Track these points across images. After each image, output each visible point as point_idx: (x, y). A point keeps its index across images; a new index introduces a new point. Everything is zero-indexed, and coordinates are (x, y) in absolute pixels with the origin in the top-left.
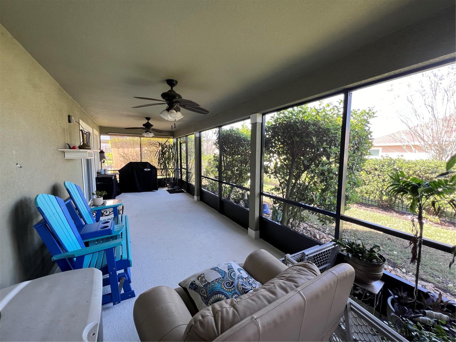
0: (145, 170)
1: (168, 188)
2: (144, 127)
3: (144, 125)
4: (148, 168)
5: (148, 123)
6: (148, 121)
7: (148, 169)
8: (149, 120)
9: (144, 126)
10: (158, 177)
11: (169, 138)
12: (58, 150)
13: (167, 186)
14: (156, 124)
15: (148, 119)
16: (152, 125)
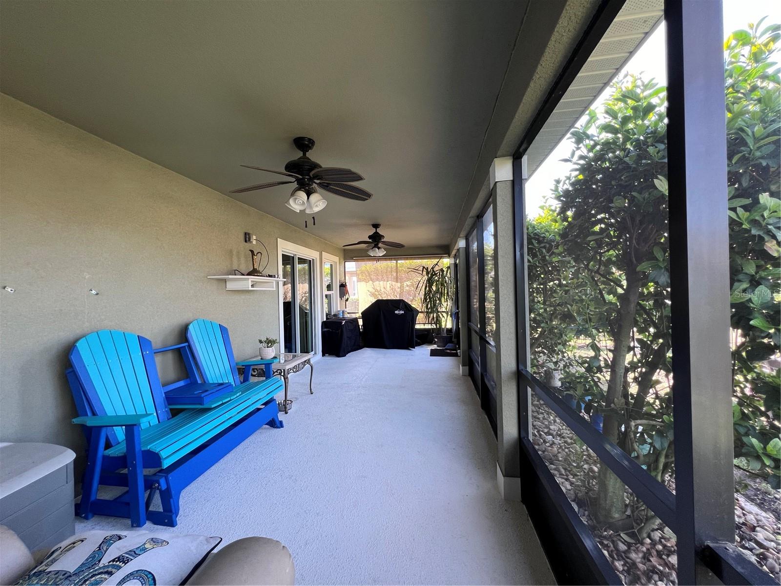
0: (397, 312)
1: (438, 347)
2: (371, 241)
3: (370, 237)
4: (400, 310)
5: (376, 233)
6: (376, 230)
7: (401, 312)
8: (378, 227)
9: (370, 239)
10: (417, 327)
11: (441, 258)
12: (208, 277)
13: (435, 343)
14: (389, 235)
15: (376, 226)
16: (383, 236)
